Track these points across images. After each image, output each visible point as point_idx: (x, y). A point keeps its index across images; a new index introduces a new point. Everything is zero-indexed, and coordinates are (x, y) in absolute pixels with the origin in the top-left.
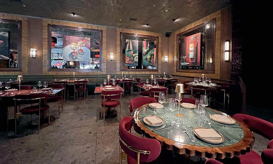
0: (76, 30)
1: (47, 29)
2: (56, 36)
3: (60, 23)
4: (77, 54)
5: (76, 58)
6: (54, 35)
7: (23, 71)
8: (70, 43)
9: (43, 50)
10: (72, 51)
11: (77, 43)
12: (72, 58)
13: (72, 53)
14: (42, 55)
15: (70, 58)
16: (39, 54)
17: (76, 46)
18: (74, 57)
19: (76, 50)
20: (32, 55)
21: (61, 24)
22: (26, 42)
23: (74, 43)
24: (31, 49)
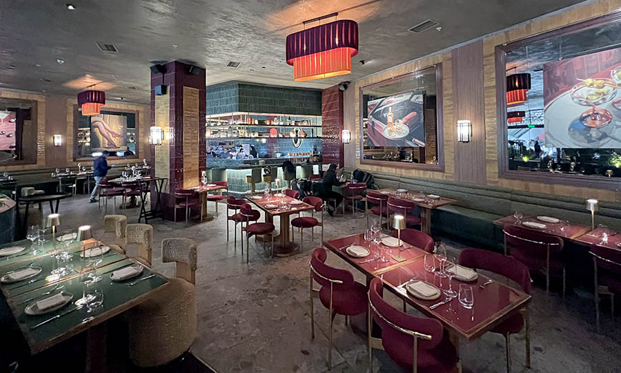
0: (597, 29)
1: (494, 61)
2: (528, 69)
3: (532, 29)
4: (608, 118)
5: (604, 136)
6: (522, 67)
7: (446, 171)
8: (570, 84)
9: (487, 120)
10: (583, 110)
11: (608, 76)
12: (582, 137)
13: (582, 119)
14: (483, 134)
15: (573, 136)
16: (477, 130)
17: (601, 90)
18: (594, 133)
19: (604, 106)
20: (462, 136)
21: (534, 32)
22: (449, 106)
23: (589, 81)
24: (459, 122)
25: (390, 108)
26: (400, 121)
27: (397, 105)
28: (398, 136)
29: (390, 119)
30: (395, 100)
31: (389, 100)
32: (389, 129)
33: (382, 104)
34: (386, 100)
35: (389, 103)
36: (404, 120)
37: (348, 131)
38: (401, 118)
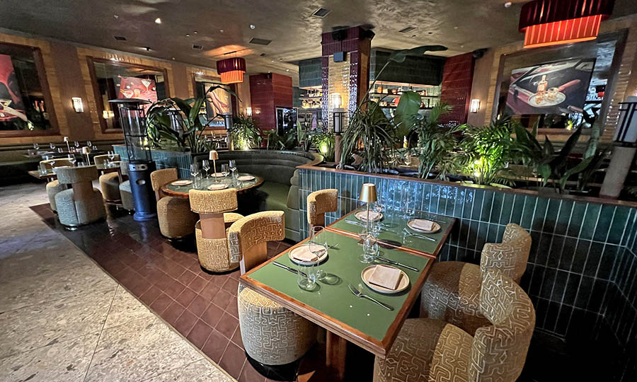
25: (544, 77)
26: (555, 89)
27: (555, 73)
28: (548, 104)
29: (541, 87)
30: (552, 68)
31: (545, 68)
32: (537, 97)
33: (534, 72)
34: (540, 69)
35: (542, 71)
36: (561, 88)
37: (478, 100)
38: (557, 87)
